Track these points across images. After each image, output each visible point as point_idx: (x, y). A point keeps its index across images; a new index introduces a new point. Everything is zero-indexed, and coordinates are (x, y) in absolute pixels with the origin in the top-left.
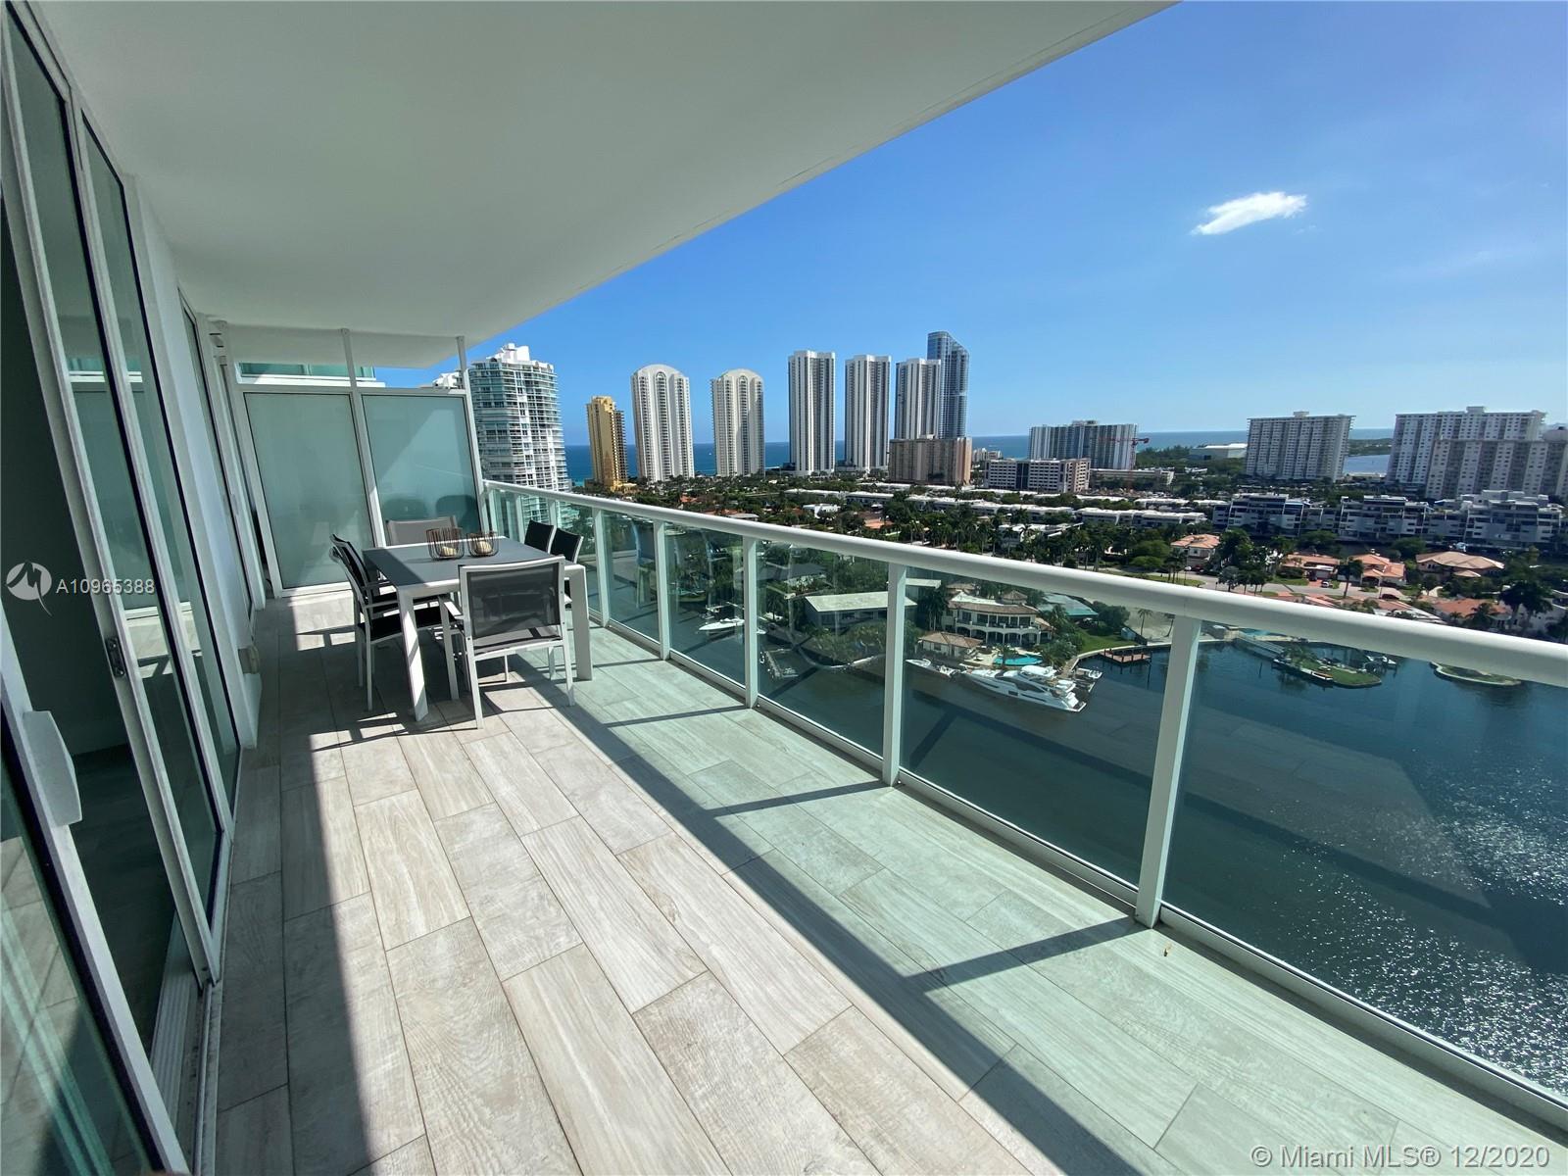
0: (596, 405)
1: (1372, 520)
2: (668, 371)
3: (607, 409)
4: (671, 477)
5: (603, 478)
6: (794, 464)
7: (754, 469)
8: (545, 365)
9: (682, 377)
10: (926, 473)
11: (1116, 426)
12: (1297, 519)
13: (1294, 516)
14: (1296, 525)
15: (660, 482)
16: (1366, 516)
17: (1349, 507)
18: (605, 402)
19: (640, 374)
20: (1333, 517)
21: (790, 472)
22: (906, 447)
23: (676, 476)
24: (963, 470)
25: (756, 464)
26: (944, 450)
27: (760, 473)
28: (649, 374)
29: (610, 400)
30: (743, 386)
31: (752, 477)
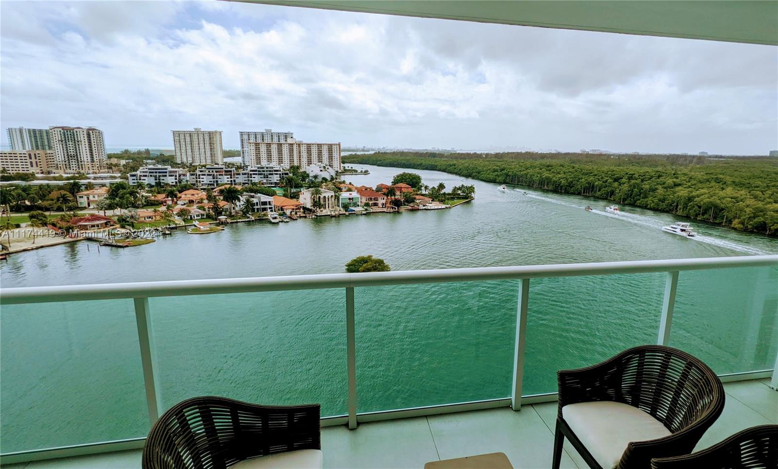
1: (211, 177)
12: (176, 179)
13: (174, 177)
14: (176, 183)
16: (208, 175)
17: (201, 171)
20: (194, 177)
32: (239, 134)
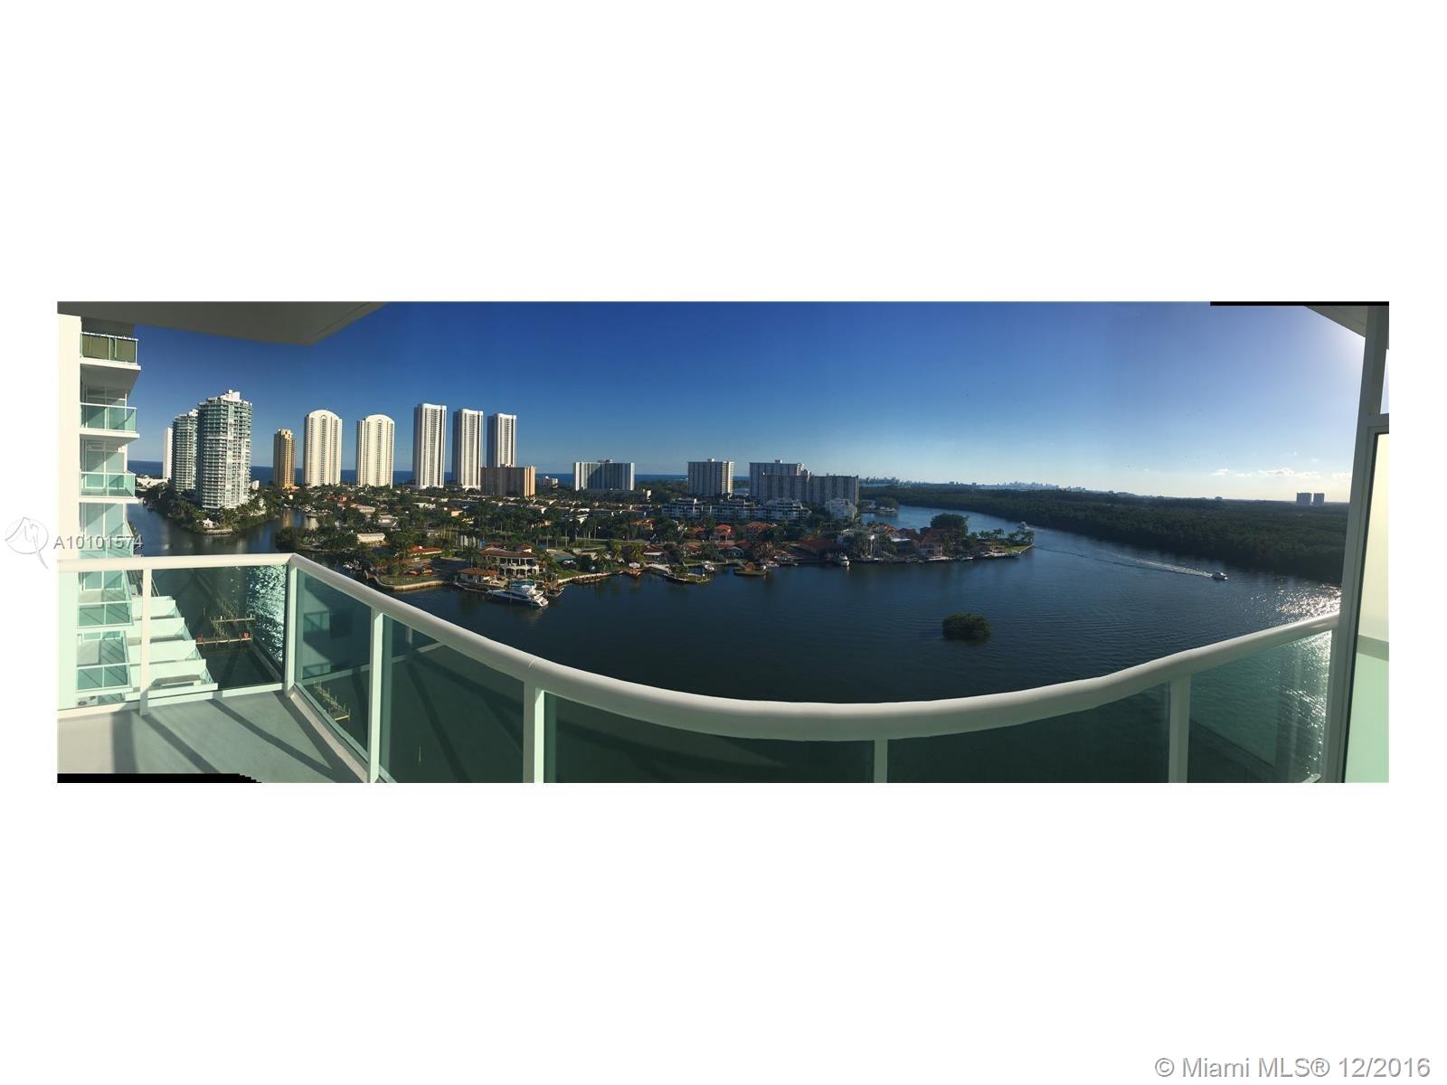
2: (330, 415)
4: (323, 485)
5: (278, 481)
7: (383, 484)
9: (337, 418)
15: (316, 488)
19: (311, 416)
22: (490, 471)
23: (327, 484)
24: (530, 489)
25: (385, 480)
26: (516, 475)
27: (388, 486)
28: (316, 416)
29: (289, 432)
30: (380, 426)
31: (381, 488)
32: (749, 465)
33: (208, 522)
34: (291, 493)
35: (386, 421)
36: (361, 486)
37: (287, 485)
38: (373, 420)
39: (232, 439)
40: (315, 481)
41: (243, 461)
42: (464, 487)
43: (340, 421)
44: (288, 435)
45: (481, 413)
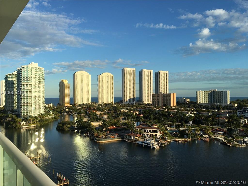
0: (62, 82)
2: (85, 73)
3: (65, 83)
5: (62, 103)
6: (123, 101)
7: (110, 103)
8: (42, 68)
9: (89, 74)
10: (162, 104)
11: (222, 91)
15: (79, 105)
18: (65, 81)
19: (77, 73)
21: (121, 103)
22: (156, 96)
23: (85, 103)
24: (173, 103)
25: (111, 100)
26: (167, 97)
27: (111, 103)
28: (79, 74)
29: (66, 81)
30: (108, 77)
31: (109, 104)
33: (23, 123)
34: (67, 108)
35: (110, 75)
36: (101, 104)
37: (66, 105)
38: (104, 75)
39: (35, 84)
40: (79, 102)
41: (41, 94)
42: (145, 103)
43: (90, 76)
44: (66, 82)
45: (152, 71)
